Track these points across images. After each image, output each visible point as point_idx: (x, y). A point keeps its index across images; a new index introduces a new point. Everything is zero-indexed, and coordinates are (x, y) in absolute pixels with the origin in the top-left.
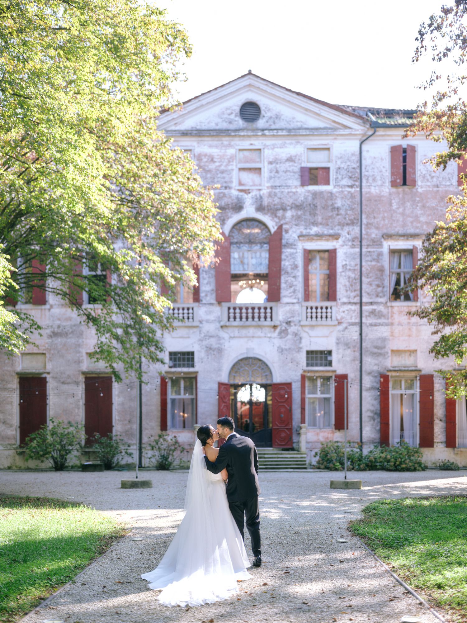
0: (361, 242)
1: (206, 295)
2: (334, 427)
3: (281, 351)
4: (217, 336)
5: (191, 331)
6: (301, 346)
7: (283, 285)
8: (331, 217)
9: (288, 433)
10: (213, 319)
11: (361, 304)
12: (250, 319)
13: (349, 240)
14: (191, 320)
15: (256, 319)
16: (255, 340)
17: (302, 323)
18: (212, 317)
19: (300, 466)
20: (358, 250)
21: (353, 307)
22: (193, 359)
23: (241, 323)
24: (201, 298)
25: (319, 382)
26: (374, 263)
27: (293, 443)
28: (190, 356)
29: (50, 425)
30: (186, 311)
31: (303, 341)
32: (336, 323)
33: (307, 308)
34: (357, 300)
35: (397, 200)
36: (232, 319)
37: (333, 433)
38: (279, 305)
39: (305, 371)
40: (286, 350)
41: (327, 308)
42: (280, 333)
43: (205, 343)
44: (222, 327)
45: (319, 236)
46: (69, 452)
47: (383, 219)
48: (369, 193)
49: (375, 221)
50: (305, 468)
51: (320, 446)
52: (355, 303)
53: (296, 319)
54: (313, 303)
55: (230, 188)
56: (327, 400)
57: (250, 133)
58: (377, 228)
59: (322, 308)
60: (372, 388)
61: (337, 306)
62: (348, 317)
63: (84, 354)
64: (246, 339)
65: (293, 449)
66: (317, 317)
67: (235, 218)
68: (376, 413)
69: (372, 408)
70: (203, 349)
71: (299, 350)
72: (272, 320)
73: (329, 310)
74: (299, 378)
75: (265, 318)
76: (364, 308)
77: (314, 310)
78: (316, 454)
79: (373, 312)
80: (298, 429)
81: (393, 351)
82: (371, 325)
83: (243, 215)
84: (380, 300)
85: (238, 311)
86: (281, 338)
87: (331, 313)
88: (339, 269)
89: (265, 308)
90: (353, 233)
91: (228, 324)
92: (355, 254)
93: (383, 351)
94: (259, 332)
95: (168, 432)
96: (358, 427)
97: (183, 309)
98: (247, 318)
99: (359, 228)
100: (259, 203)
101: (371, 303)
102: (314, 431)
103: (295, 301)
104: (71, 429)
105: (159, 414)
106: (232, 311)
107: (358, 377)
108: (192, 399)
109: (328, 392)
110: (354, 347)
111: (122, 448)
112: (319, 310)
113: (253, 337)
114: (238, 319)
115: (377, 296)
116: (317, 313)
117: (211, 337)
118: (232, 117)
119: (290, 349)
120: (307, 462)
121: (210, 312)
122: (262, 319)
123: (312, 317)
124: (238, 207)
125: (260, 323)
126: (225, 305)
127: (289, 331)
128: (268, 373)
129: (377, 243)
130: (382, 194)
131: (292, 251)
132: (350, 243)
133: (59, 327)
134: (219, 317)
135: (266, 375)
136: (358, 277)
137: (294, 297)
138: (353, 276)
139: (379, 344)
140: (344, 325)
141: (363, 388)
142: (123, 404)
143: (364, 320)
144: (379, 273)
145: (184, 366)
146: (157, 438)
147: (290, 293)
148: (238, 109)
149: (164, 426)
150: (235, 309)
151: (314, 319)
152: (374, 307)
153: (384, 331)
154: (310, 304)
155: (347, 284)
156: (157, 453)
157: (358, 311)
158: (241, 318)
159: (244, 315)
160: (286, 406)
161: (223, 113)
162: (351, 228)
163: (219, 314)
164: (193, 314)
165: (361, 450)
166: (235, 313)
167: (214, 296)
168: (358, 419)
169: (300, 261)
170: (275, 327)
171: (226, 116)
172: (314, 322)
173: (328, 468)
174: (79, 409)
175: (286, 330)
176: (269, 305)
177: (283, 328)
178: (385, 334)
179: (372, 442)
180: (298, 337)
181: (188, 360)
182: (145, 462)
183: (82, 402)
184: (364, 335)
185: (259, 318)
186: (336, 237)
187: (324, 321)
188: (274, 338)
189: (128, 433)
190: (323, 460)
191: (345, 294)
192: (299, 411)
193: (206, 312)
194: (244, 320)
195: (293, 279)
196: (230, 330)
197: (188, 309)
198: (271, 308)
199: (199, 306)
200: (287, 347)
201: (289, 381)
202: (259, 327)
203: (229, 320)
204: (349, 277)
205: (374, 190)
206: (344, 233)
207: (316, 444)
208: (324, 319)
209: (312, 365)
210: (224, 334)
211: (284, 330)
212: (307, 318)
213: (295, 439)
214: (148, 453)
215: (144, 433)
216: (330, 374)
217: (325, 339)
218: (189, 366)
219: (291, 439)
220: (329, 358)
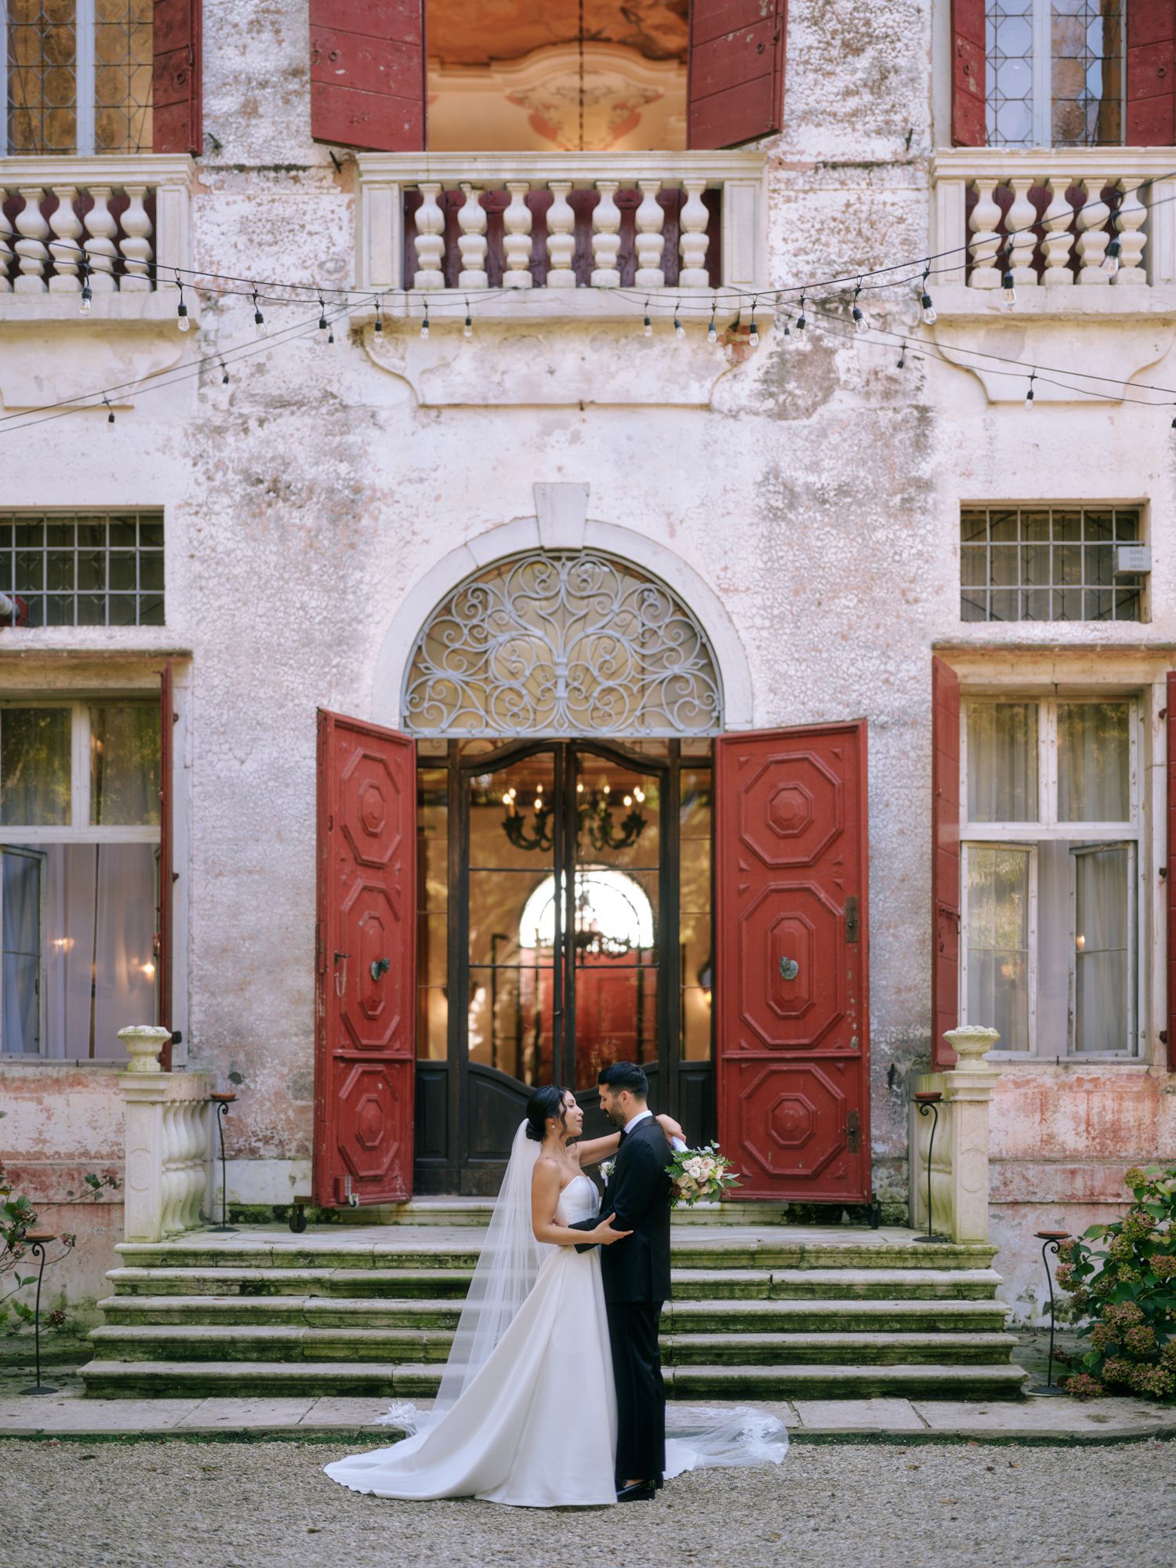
1: (250, 110)
2: (1160, 1053)
4: (329, 395)
5: (144, 359)
6: (925, 469)
7: (799, 37)
9: (839, 1094)
10: (297, 276)
12: (561, 275)
14: (135, 279)
15: (606, 275)
16: (595, 424)
22: (154, 568)
24: (208, 126)
25: (1048, 732)
27: (867, 1163)
28: (137, 549)
30: (99, 217)
31: (943, 431)
33: (972, 199)
36: (429, 276)
37: (1157, 1094)
38: (769, 175)
39: (944, 652)
40: (820, 499)
41: (1112, 195)
42: (775, 379)
44: (358, 332)
53: (889, 277)
54: (1010, 161)
56: (1097, 860)
59: (1077, 197)
64: (529, 423)
65: (869, 1215)
66: (1040, 262)
70: (226, 489)
71: (913, 496)
72: (716, 281)
73: (1130, 208)
75: (673, 265)
77: (1022, 211)
80: (903, 1068)
85: (472, 213)
86: (781, 414)
87: (1145, 228)
89: (673, 201)
91: (397, 306)
97: (83, 203)
98: (540, 267)
102: (1017, 1085)
103: (884, 148)
106: (429, 214)
113: (581, 407)
114: (474, 276)
116: (1039, 229)
117: (283, 403)
119: (842, 491)
121: (277, 229)
122: (650, 275)
125: (632, 302)
126: (386, 172)
127: (841, 360)
128: (684, 665)
134: (341, 267)
135: (676, 678)
137: (873, 122)
145: (92, 614)
147: (848, 93)
150: (450, 201)
158: (495, 268)
159: (519, 247)
160: (823, 895)
163: (343, 240)
164: (152, 239)
166: (451, 230)
167: (302, 110)
170: (739, 330)
172: (1021, 295)
175: (821, 351)
176: (697, 172)
177: (800, 343)
180: (902, 409)
181: (122, 568)
185: (628, 261)
188: (734, 415)
192: (914, 931)
193: (244, 225)
194: (517, 276)
196: (416, 356)
197: (119, 203)
198: (713, 198)
199: (196, 187)
200: (825, 479)
201: (838, 713)
203: (408, 284)
207: (1033, 1171)
209: (1003, 611)
211: (803, 359)
212: (970, 264)
216: (1131, 673)
217: (1098, 419)
218: (123, 614)
219: (856, 1134)
220: (1126, 559)
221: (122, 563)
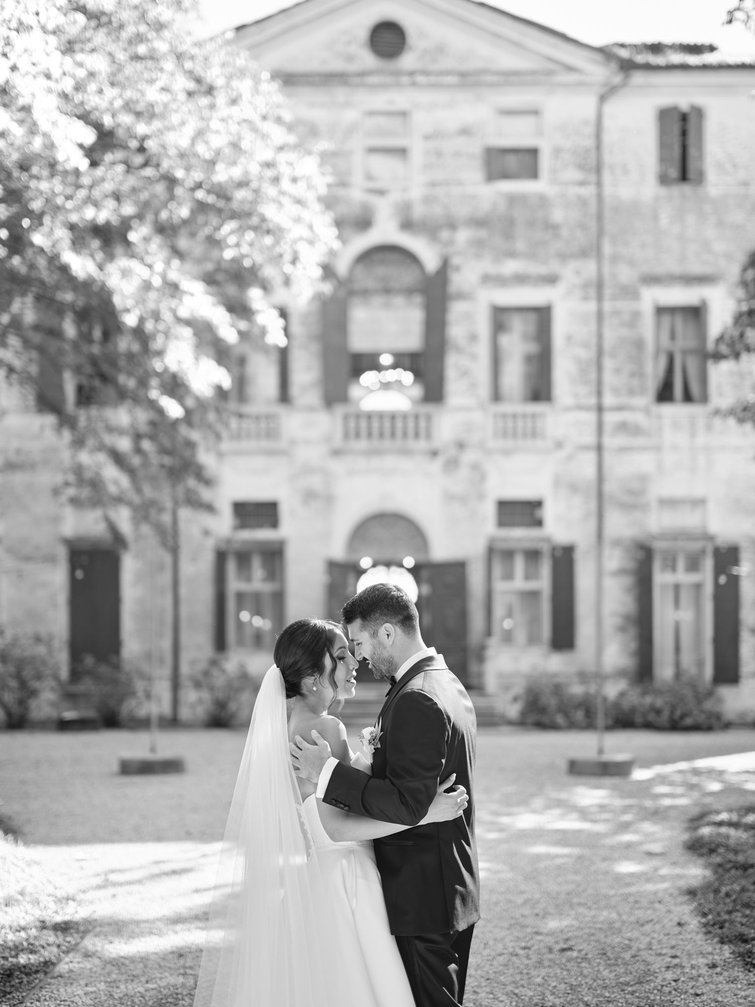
0: (600, 289)
1: (303, 392)
2: (549, 645)
3: (450, 497)
4: (324, 470)
5: (274, 460)
6: (485, 491)
8: (541, 242)
10: (316, 437)
11: (600, 409)
12: (388, 438)
13: (577, 287)
15: (399, 438)
16: (397, 477)
17: (487, 446)
18: (313, 434)
20: (592, 306)
21: (584, 416)
22: (276, 515)
23: (370, 445)
24: (293, 397)
25: (519, 560)
26: (622, 333)
30: (263, 422)
31: (489, 480)
32: (553, 445)
33: (496, 417)
34: (593, 401)
35: (668, 210)
36: (351, 438)
37: (547, 656)
38: (442, 409)
39: (491, 539)
40: (456, 497)
41: (534, 417)
42: (444, 465)
43: (300, 483)
45: (520, 280)
46: (34, 693)
47: (641, 245)
48: (616, 195)
49: (627, 249)
51: (524, 682)
52: (589, 408)
54: (506, 408)
55: (350, 186)
56: (536, 592)
57: (388, 79)
58: (630, 264)
59: (524, 417)
60: (622, 572)
61: (553, 412)
62: (575, 435)
64: (378, 476)
66: (515, 435)
67: (359, 244)
68: (629, 620)
69: (621, 609)
70: (298, 495)
72: (429, 439)
74: (483, 552)
75: (417, 434)
76: (606, 417)
78: (517, 697)
79: (623, 427)
80: (480, 649)
81: (660, 500)
82: (619, 450)
83: (374, 237)
84: (635, 402)
85: (363, 422)
86: (447, 474)
87: (543, 426)
88: (557, 342)
89: (417, 417)
90: (583, 273)
91: (344, 446)
92: (589, 314)
94: (404, 463)
95: (229, 654)
96: (595, 646)
97: (259, 418)
98: (381, 435)
99: (595, 264)
100: (404, 215)
101: (620, 408)
102: (510, 655)
103: (473, 403)
104: (41, 650)
105: (211, 621)
106: (352, 422)
107: (594, 547)
108: (275, 593)
109: (537, 579)
110: (586, 491)
111: (139, 686)
112: (520, 421)
113: (392, 472)
114: (364, 440)
115: (630, 394)
116: (515, 426)
117: (313, 471)
118: (353, 48)
119: (465, 495)
120: (499, 713)
122: (411, 437)
123: (505, 434)
124: (365, 224)
125: (405, 447)
126: (340, 410)
127: (462, 460)
128: (420, 543)
129: (627, 292)
130: (641, 199)
131: (468, 305)
132: (579, 293)
133: (18, 451)
134: (327, 433)
136: (594, 357)
137: (470, 395)
138: (584, 356)
139: (635, 486)
140: (568, 450)
141: (604, 571)
142: (142, 600)
143: (605, 441)
144: (634, 351)
145: (260, 528)
146: (207, 666)
147: (463, 388)
149: (220, 643)
151: (510, 438)
152: (625, 415)
153: (643, 462)
154: (501, 409)
155: (573, 371)
156: (206, 695)
157: (595, 422)
158: (370, 434)
159: (376, 430)
161: (334, 42)
163: (327, 427)
166: (358, 425)
168: (593, 631)
169: (483, 327)
170: (434, 453)
171: (341, 47)
172: (510, 443)
177: (451, 456)
178: (646, 469)
179: (621, 673)
180: (479, 473)
182: (185, 713)
184: (605, 469)
186: (551, 280)
187: (529, 442)
188: (434, 474)
189: (152, 657)
190: (529, 709)
191: (570, 389)
192: (481, 612)
193: (302, 423)
194: (376, 437)
195: (470, 362)
196: (348, 459)
197: (268, 418)
198: (428, 418)
199: (288, 413)
200: (460, 492)
201: (461, 557)
202: (405, 451)
203: (346, 439)
204: (577, 358)
205: (625, 193)
206: (567, 273)
207: (515, 678)
208: (529, 438)
209: (508, 526)
210: (338, 466)
211: (452, 460)
212: (496, 435)
214: (190, 695)
215: (182, 655)
217: (530, 476)
220: (537, 514)
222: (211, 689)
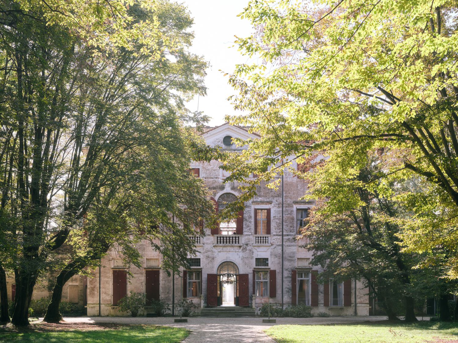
0: (283, 205)
1: (207, 231)
2: (269, 296)
3: (243, 259)
4: (212, 251)
5: (199, 248)
6: (253, 256)
7: (244, 226)
8: (268, 193)
9: (247, 299)
11: (283, 235)
12: (228, 243)
13: (277, 204)
14: (199, 243)
15: (231, 243)
16: (230, 253)
17: (253, 245)
18: (209, 242)
19: (252, 315)
20: (281, 209)
21: (279, 237)
22: (200, 263)
23: (224, 245)
25: (262, 274)
26: (289, 216)
27: (249, 304)
29: (129, 294)
31: (254, 253)
32: (270, 245)
33: (256, 237)
34: (281, 233)
35: (300, 185)
36: (219, 243)
37: (269, 299)
38: (242, 236)
39: (254, 268)
40: (246, 258)
41: (266, 237)
42: (243, 250)
43: (206, 254)
44: (214, 246)
45: (262, 202)
46: (139, 308)
47: (294, 194)
48: (287, 181)
49: (290, 195)
50: (255, 316)
51: (262, 305)
52: (280, 235)
53: (251, 243)
54: (259, 235)
55: (218, 178)
56: (266, 282)
58: (291, 198)
60: (288, 277)
61: (271, 236)
62: (276, 242)
63: (145, 259)
64: (226, 252)
65: (249, 307)
66: (261, 242)
67: (221, 193)
68: (290, 289)
69: (288, 287)
70: (205, 257)
71: (252, 258)
72: (239, 243)
73: (267, 239)
74: (252, 272)
75: (236, 242)
76: (284, 237)
77: (259, 239)
78: (260, 309)
79: (288, 239)
80: (251, 297)
81: (298, 258)
82: (288, 246)
83: (225, 191)
84: (292, 233)
85: (222, 239)
86: (243, 252)
88: (272, 218)
89: (236, 237)
90: (278, 201)
91: (217, 245)
92: (279, 211)
93: (293, 259)
94: (232, 249)
95: (187, 298)
96: (281, 296)
97: (195, 238)
98: (226, 242)
99: (282, 198)
100: (232, 186)
101: (288, 235)
102: (259, 298)
103: (250, 234)
104: (140, 297)
105: (182, 289)
106: (219, 239)
107: (281, 271)
108: (199, 282)
109: (267, 279)
110: (279, 257)
111: (165, 306)
112: (262, 239)
113: (229, 251)
114: (222, 243)
115: (291, 232)
116: (261, 240)
117: (209, 251)
118: (220, 143)
120: (256, 313)
121: (208, 239)
122: (234, 243)
123: (258, 242)
124: (222, 188)
125: (233, 245)
126: (216, 236)
128: (237, 269)
129: (290, 206)
130: (293, 181)
131: (249, 209)
132: (277, 206)
134: (213, 242)
136: (281, 222)
137: (249, 232)
138: (279, 222)
139: (292, 255)
140: (274, 246)
141: (284, 277)
142: (165, 284)
143: (284, 243)
144: (291, 220)
145: (195, 265)
146: (182, 301)
147: (248, 230)
148: (222, 140)
149: (185, 295)
150: (220, 237)
151: (259, 243)
152: (289, 237)
153: (294, 249)
154: (257, 235)
155: (276, 225)
156: (182, 308)
157: (281, 239)
158: (223, 242)
159: (225, 241)
160: (246, 285)
161: (215, 141)
162: (278, 198)
163: (213, 240)
164: (200, 240)
165: (283, 307)
166: (220, 240)
167: (210, 231)
168: (281, 292)
169: (253, 215)
170: (240, 247)
171: (216, 143)
172: (259, 244)
173: (265, 316)
174: (143, 286)
175: (246, 248)
176: (237, 236)
177: (244, 247)
178: (295, 250)
179: (288, 303)
180: (251, 252)
182: (176, 313)
183: (144, 284)
184: (284, 251)
186: (270, 203)
187: (264, 244)
188: (240, 252)
189: (168, 299)
190: (263, 312)
191: (275, 230)
192: (252, 288)
193: (206, 239)
194: (225, 243)
195: (249, 223)
196: (218, 248)
197: (197, 238)
198: (238, 237)
199: (202, 236)
201: (247, 273)
202: (232, 246)
203: (217, 243)
204: (277, 222)
205: (289, 180)
206: (274, 201)
207: (260, 304)
208: (264, 243)
209: (258, 266)
210: (214, 250)
212: (256, 242)
213: (250, 302)
215: (175, 299)
216: (267, 270)
217: (265, 253)
218: (197, 266)
219: (248, 302)
220: (267, 262)
221: (197, 262)
222: (184, 306)
